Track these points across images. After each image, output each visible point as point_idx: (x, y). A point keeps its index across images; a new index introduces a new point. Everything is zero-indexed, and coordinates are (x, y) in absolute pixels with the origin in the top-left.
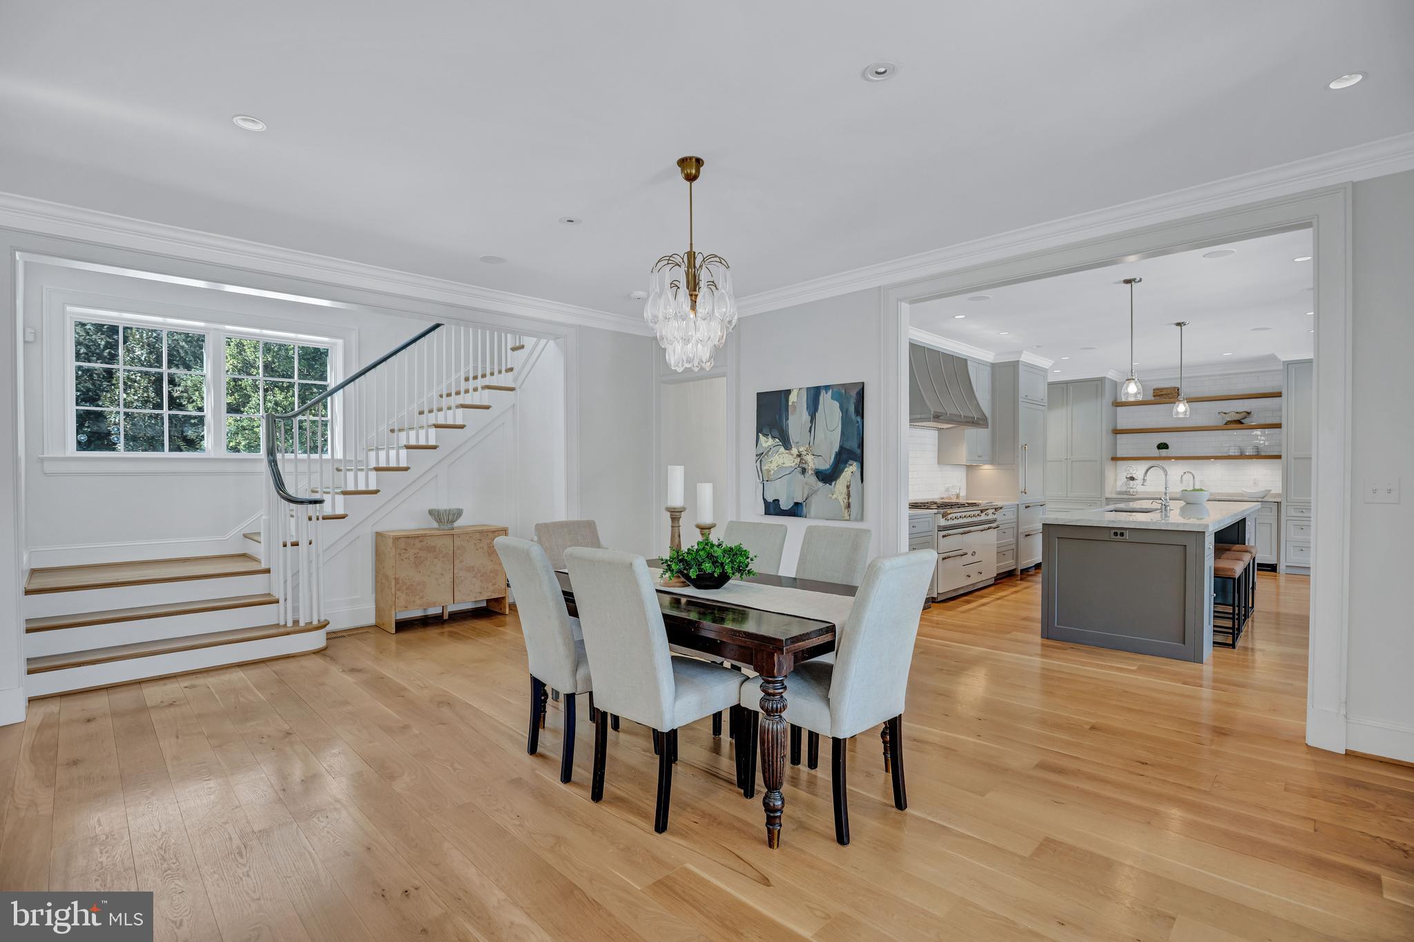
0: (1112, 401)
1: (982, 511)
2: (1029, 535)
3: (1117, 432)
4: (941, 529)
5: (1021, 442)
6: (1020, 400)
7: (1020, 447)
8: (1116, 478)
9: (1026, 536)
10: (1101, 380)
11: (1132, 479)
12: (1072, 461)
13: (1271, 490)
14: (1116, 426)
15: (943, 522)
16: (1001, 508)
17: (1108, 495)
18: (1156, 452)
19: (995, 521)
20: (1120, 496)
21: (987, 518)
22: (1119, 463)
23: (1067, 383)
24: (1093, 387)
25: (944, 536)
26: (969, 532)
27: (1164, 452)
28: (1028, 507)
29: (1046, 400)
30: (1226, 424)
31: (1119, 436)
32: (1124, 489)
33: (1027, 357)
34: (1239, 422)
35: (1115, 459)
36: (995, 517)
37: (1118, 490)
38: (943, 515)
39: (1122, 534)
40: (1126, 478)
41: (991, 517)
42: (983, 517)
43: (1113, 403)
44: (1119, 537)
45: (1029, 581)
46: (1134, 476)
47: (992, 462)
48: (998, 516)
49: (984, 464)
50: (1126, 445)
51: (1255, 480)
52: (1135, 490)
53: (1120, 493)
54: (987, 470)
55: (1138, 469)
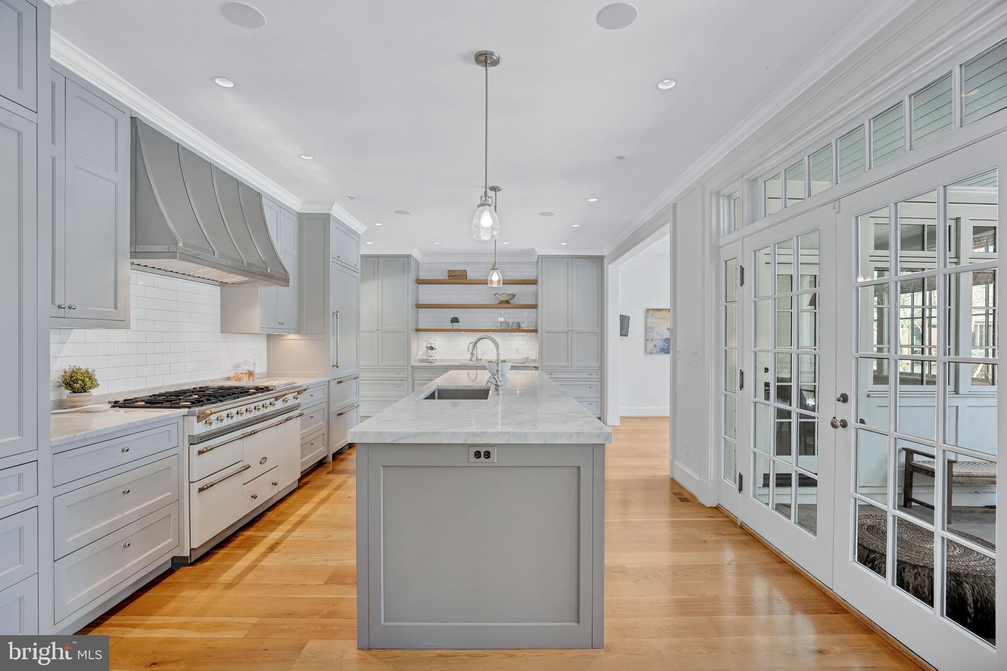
0: (415, 278)
1: (277, 399)
2: (341, 414)
3: (419, 306)
4: (195, 440)
5: (333, 308)
6: (331, 259)
7: (331, 313)
8: (419, 348)
9: (339, 415)
10: (408, 257)
11: (432, 348)
12: (382, 332)
13: (529, 357)
14: (418, 301)
15: (200, 429)
16: (305, 390)
17: (413, 364)
18: (449, 325)
19: (298, 406)
20: (423, 364)
21: (286, 405)
22: (420, 333)
23: (378, 257)
24: (403, 262)
25: (200, 453)
26: (254, 433)
27: (456, 326)
28: (341, 382)
29: (359, 266)
30: (499, 303)
31: (420, 310)
32: (425, 357)
33: (338, 212)
34: (508, 302)
35: (417, 330)
36: (298, 401)
37: (420, 358)
38: (198, 417)
39: (488, 455)
40: (427, 347)
41: (291, 402)
42: (279, 405)
43: (416, 280)
44: (482, 458)
45: (341, 472)
46: (433, 346)
47: (298, 331)
48: (301, 399)
49: (290, 333)
50: (427, 318)
51: (517, 348)
52: (433, 358)
53: (421, 361)
54: (293, 342)
55: (438, 340)
